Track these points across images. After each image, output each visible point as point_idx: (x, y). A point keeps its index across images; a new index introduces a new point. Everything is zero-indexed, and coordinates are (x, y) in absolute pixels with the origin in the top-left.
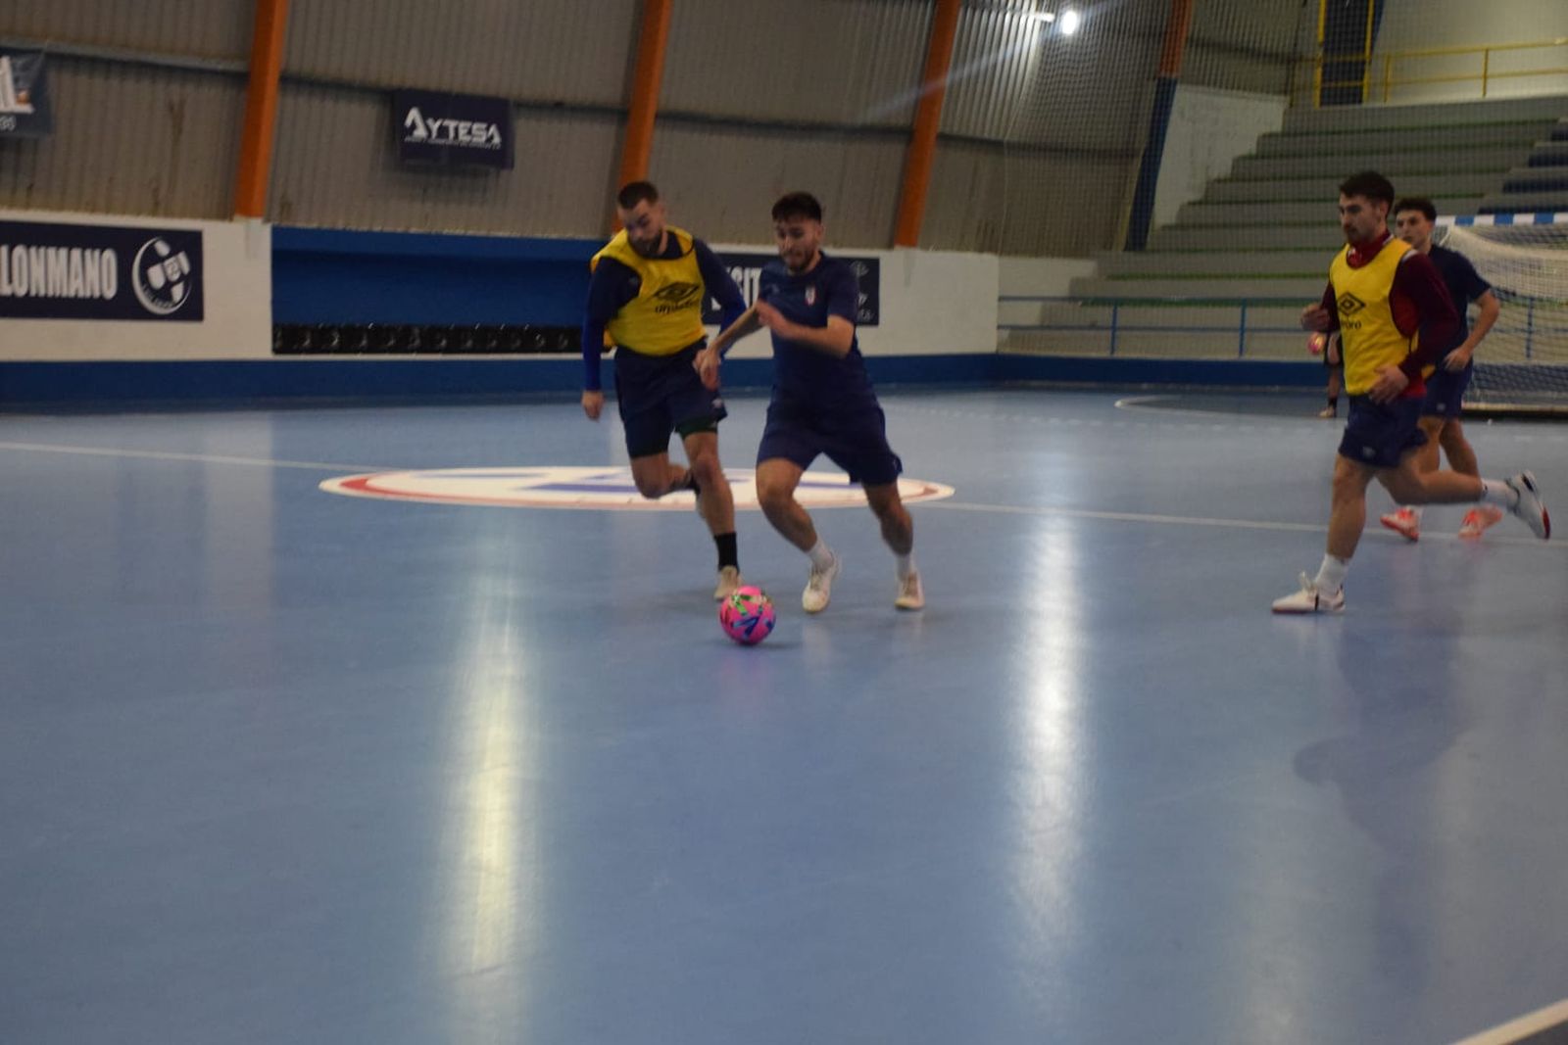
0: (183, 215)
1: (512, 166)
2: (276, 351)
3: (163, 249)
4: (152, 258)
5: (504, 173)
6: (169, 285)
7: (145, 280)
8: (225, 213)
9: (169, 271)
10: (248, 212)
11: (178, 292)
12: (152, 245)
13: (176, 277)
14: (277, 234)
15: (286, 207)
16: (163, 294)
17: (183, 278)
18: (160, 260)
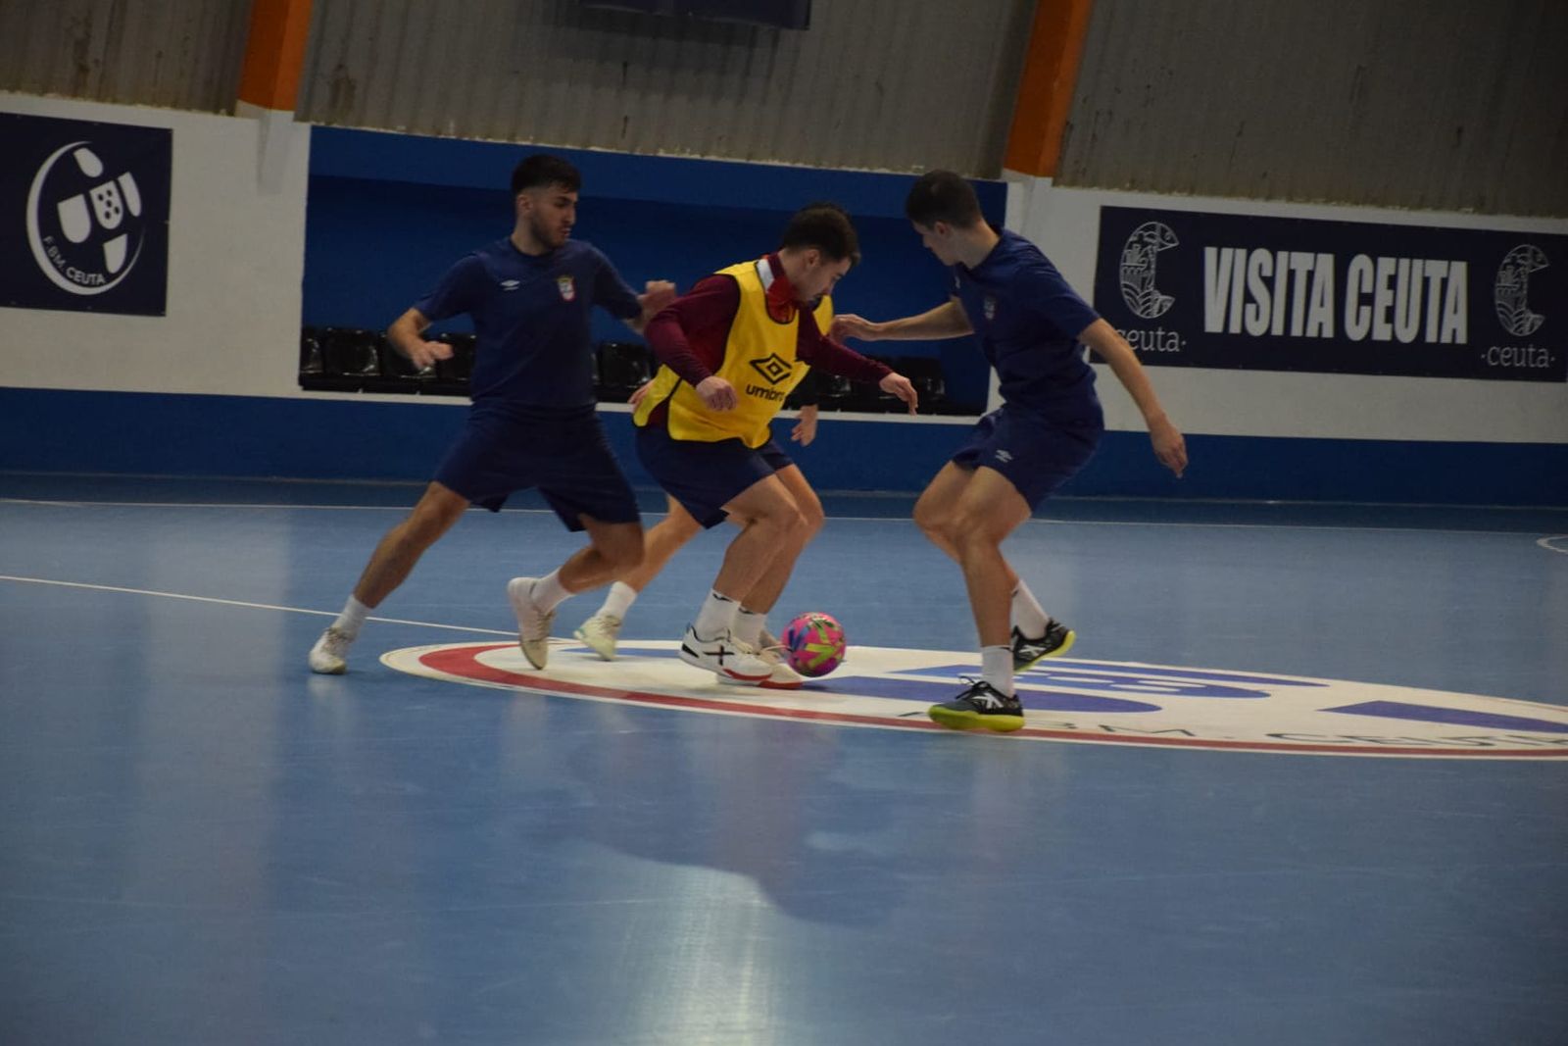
0: (135, 98)
1: (806, 24)
2: (305, 382)
3: (90, 164)
4: (68, 182)
5: (789, 36)
6: (100, 235)
7: (50, 224)
8: (219, 99)
9: (100, 208)
10: (266, 99)
11: (115, 253)
12: (70, 155)
13: (112, 223)
14: (322, 142)
15: (343, 89)
16: (86, 256)
17: (128, 225)
18: (82, 185)
